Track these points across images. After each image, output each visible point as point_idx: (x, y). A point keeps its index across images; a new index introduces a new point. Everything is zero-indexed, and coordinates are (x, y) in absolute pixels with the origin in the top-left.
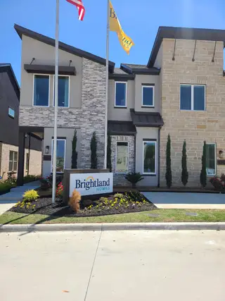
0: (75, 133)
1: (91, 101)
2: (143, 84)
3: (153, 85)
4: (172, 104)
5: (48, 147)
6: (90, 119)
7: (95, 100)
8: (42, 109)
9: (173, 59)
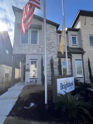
0: (42, 57)
1: (49, 42)
2: (72, 35)
3: (76, 35)
4: (87, 44)
5: (28, 64)
6: (49, 50)
7: (51, 41)
8: (25, 45)
9: (85, 24)
